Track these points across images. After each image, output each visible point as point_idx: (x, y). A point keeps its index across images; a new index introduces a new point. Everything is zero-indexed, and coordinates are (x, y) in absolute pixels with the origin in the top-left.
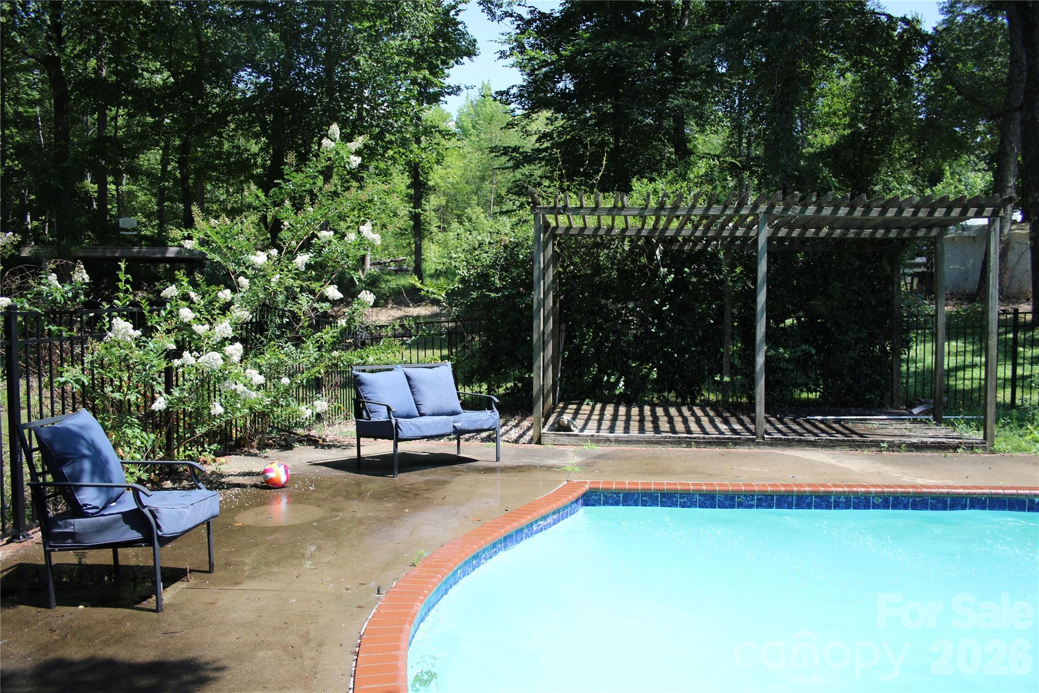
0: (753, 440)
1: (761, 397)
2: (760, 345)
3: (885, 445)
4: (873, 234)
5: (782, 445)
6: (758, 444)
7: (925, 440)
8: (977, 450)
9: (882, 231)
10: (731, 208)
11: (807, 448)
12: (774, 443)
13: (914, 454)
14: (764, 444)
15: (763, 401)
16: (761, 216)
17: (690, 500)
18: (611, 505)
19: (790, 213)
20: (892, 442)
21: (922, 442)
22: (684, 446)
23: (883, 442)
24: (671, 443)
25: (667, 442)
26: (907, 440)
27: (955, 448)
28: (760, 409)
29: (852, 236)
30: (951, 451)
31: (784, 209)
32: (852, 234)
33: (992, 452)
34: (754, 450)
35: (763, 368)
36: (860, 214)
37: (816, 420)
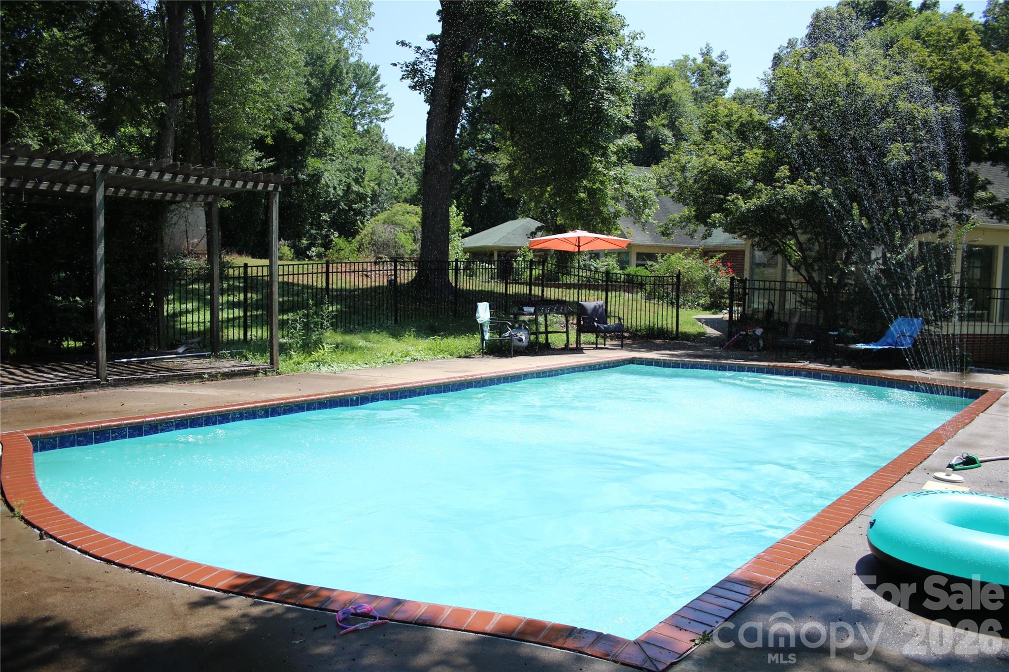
0: (98, 383)
1: (102, 343)
2: (100, 294)
3: (206, 376)
4: (163, 196)
5: (124, 385)
6: (103, 386)
7: (233, 369)
8: (269, 374)
9: (171, 195)
10: (70, 164)
11: (145, 385)
12: (116, 384)
13: (227, 381)
14: (108, 386)
15: (105, 345)
16: (98, 175)
17: (120, 434)
18: (49, 449)
19: (123, 174)
20: (210, 373)
21: (232, 371)
22: (33, 395)
23: (204, 373)
24: (20, 394)
25: (16, 394)
26: (222, 370)
27: (256, 373)
28: (102, 354)
29: (146, 197)
30: (252, 376)
31: (118, 170)
32: (146, 195)
33: (278, 374)
34: (100, 392)
35: (104, 316)
36: (181, 180)
37: (123, 362)
